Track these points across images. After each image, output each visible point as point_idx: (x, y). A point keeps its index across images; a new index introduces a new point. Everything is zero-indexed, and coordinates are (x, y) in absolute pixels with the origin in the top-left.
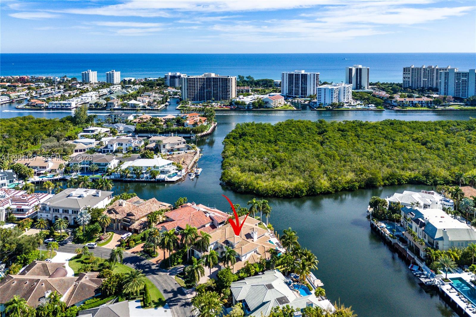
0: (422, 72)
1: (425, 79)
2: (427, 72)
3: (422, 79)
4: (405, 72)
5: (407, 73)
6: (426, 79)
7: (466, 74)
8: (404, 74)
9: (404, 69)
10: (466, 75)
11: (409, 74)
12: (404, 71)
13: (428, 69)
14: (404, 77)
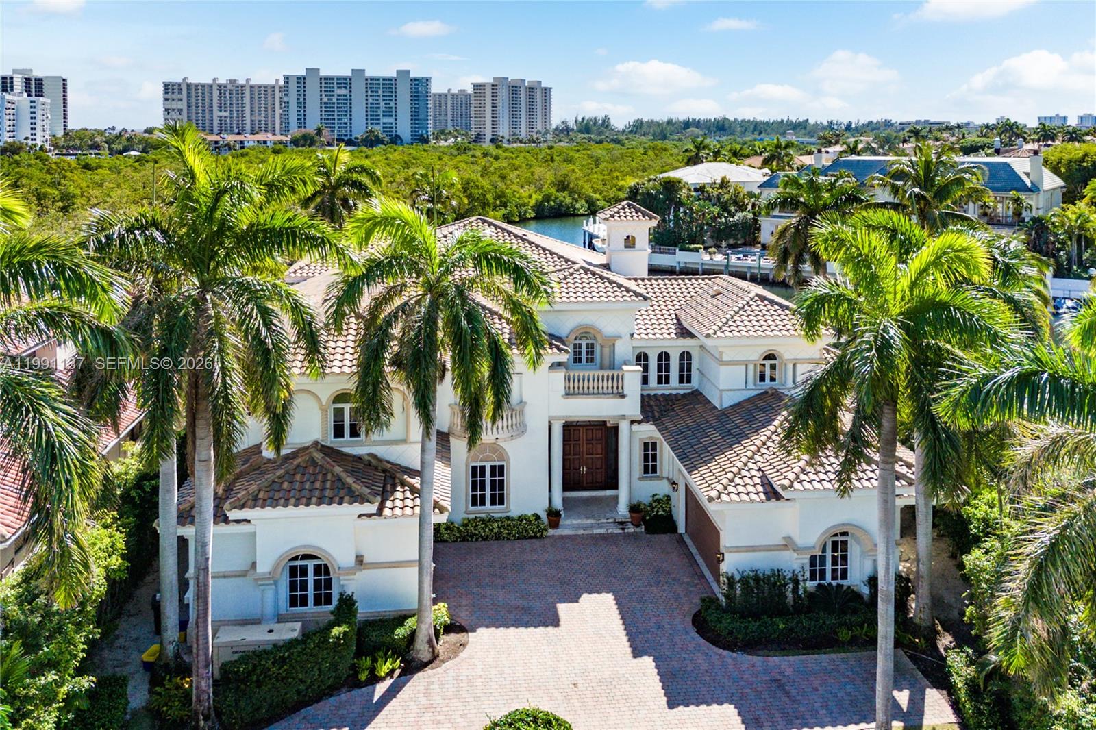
0: (216, 93)
1: (223, 114)
2: (227, 94)
3: (216, 113)
4: (168, 96)
5: (174, 96)
6: (227, 114)
7: (345, 79)
8: (166, 99)
9: (166, 86)
10: (345, 82)
11: (181, 100)
12: (166, 93)
13: (229, 87)
14: (166, 110)
